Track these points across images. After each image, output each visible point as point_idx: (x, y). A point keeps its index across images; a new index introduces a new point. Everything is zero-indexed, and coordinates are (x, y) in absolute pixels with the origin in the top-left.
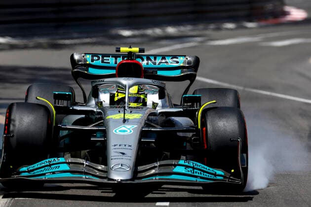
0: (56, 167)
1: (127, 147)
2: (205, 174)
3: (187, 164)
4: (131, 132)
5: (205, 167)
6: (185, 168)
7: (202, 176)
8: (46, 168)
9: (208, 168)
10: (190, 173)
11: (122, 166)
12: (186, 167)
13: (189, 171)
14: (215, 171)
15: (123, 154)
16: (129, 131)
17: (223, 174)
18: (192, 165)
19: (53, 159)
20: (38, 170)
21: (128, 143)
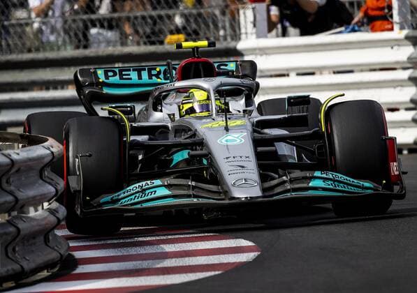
0: (152, 193)
1: (243, 158)
2: (349, 187)
3: (324, 176)
4: (241, 141)
5: (348, 178)
6: (324, 181)
7: (347, 189)
8: (137, 195)
9: (352, 180)
10: (331, 187)
11: (246, 181)
12: (325, 179)
13: (329, 185)
14: (362, 183)
15: (243, 167)
16: (239, 141)
17: (372, 186)
18: (331, 177)
19: (144, 183)
20: (127, 199)
21: (244, 155)
